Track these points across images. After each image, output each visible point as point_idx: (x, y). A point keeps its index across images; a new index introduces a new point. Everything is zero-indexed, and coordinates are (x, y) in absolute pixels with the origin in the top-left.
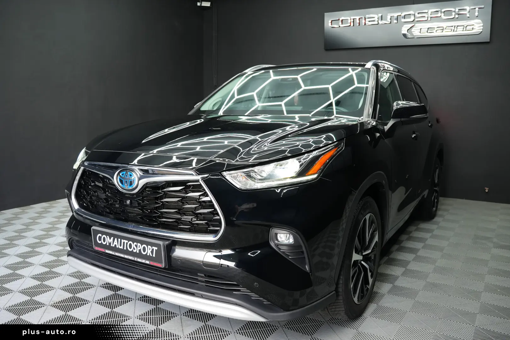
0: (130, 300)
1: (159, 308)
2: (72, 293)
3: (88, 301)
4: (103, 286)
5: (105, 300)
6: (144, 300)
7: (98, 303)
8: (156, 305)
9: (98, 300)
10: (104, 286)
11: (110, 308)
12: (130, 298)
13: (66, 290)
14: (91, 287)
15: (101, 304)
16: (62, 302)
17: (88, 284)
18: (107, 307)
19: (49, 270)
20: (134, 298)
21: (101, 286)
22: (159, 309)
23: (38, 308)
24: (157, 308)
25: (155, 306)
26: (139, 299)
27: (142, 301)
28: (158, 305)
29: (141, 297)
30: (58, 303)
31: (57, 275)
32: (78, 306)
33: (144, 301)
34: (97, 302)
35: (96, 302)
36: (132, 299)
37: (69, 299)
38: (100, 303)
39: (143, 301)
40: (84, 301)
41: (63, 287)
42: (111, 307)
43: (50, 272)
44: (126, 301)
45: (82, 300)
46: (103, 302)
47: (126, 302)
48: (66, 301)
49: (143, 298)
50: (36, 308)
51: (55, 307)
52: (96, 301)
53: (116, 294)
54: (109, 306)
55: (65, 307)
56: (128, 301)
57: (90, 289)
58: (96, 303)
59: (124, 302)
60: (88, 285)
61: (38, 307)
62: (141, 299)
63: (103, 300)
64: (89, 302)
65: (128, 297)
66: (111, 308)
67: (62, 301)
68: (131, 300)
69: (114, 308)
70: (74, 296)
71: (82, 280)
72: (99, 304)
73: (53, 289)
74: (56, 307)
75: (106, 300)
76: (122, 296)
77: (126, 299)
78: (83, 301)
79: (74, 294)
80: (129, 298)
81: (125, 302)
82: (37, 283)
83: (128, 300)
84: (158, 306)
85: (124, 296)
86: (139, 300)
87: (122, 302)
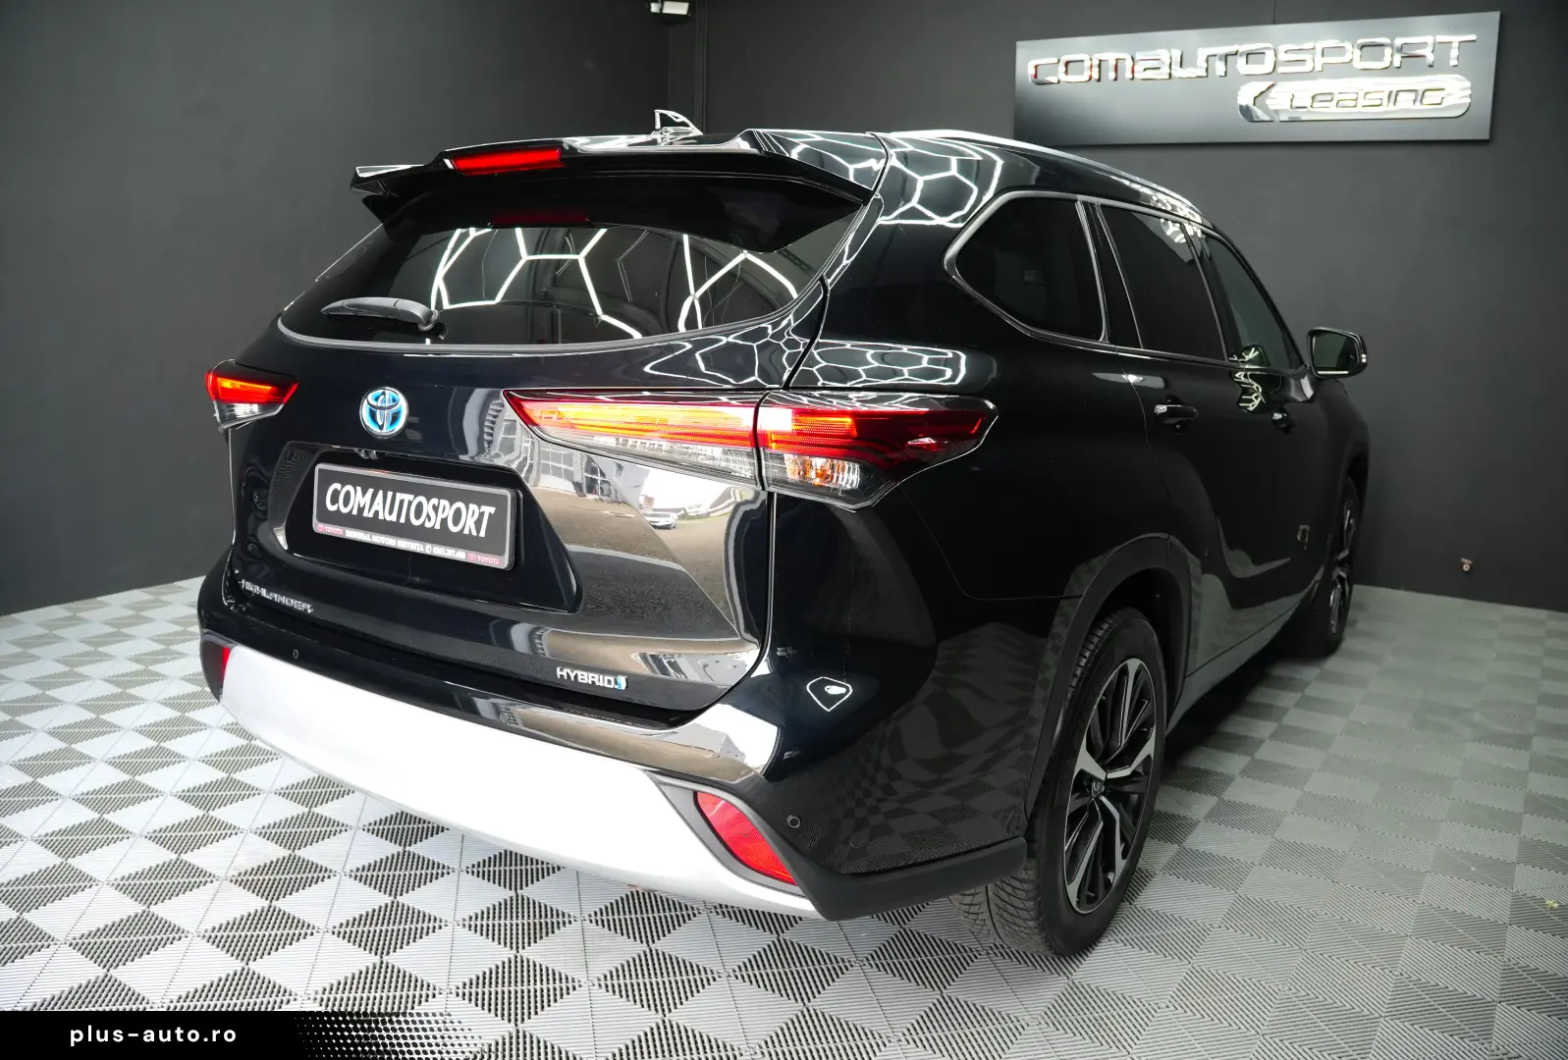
0: (445, 871)
1: (523, 896)
2: (288, 845)
3: (331, 871)
4: (371, 828)
5: (377, 868)
6: (484, 872)
7: (358, 879)
8: (516, 889)
9: (358, 870)
10: (374, 829)
11: (390, 895)
12: (444, 867)
13: (272, 835)
14: (338, 829)
15: (366, 880)
16: (259, 872)
17: (332, 822)
18: (383, 890)
19: (224, 775)
20: (456, 867)
21: (366, 828)
22: (523, 900)
23: (196, 885)
24: (517, 896)
25: (513, 891)
26: (470, 870)
27: (478, 876)
28: (522, 889)
29: (476, 863)
30: (248, 873)
31: (248, 791)
32: (302, 885)
33: (484, 876)
34: (353, 874)
35: (351, 876)
36: (449, 868)
37: (280, 862)
38: (363, 879)
39: (481, 874)
40: (318, 870)
41: (264, 828)
42: (391, 891)
43: (230, 783)
44: (432, 874)
45: (314, 867)
46: (369, 874)
47: (434, 876)
48: (272, 869)
49: (479, 865)
50: (190, 886)
51: (240, 885)
52: (352, 871)
53: (406, 854)
54: (386, 887)
55: (269, 886)
56: (437, 874)
57: (335, 834)
58: (353, 879)
59: (429, 877)
60: (331, 825)
61: (196, 882)
62: (475, 870)
63: (372, 868)
64: (331, 874)
65: (439, 864)
66: (393, 893)
67: (261, 869)
68: (448, 873)
69: (401, 895)
70: (293, 854)
71: (313, 809)
72: (361, 880)
73: (236, 834)
74: (243, 883)
75: (380, 870)
76: (424, 858)
77: (433, 868)
78: (315, 871)
79: (292, 848)
80: (441, 866)
81: (432, 878)
82: (193, 812)
83: (440, 871)
84: (519, 891)
85: (429, 860)
86: (468, 872)
87: (423, 877)
